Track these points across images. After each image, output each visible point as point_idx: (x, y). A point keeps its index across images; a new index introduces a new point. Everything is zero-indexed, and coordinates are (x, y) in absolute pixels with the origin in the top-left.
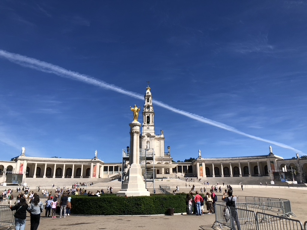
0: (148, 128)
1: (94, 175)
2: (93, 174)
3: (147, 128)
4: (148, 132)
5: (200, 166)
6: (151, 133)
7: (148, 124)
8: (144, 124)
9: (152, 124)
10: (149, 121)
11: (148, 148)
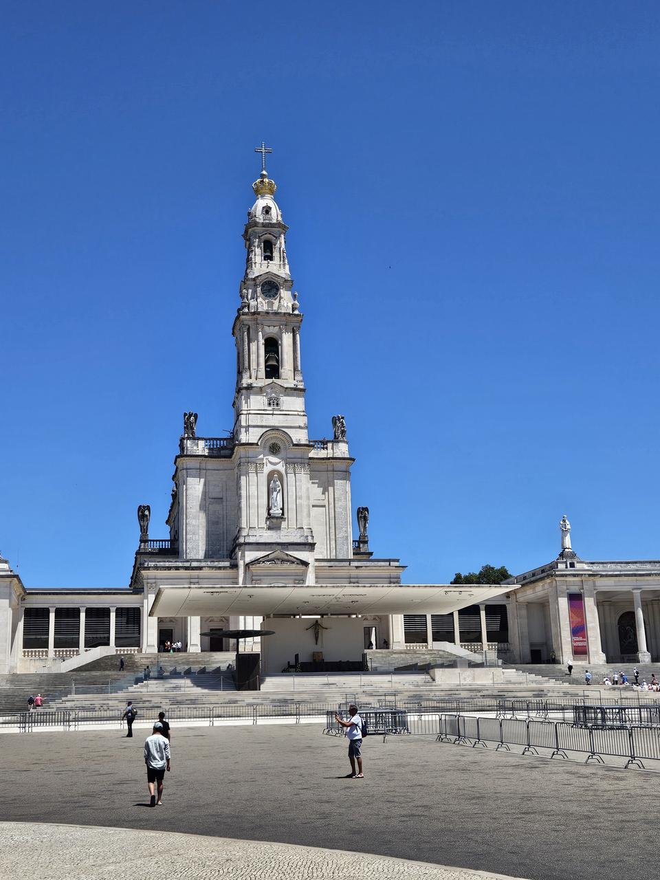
0: (273, 403)
3: (266, 399)
4: (275, 420)
5: (571, 604)
6: (291, 427)
7: (270, 381)
8: (250, 381)
9: (295, 382)
10: (278, 361)
11: (276, 511)
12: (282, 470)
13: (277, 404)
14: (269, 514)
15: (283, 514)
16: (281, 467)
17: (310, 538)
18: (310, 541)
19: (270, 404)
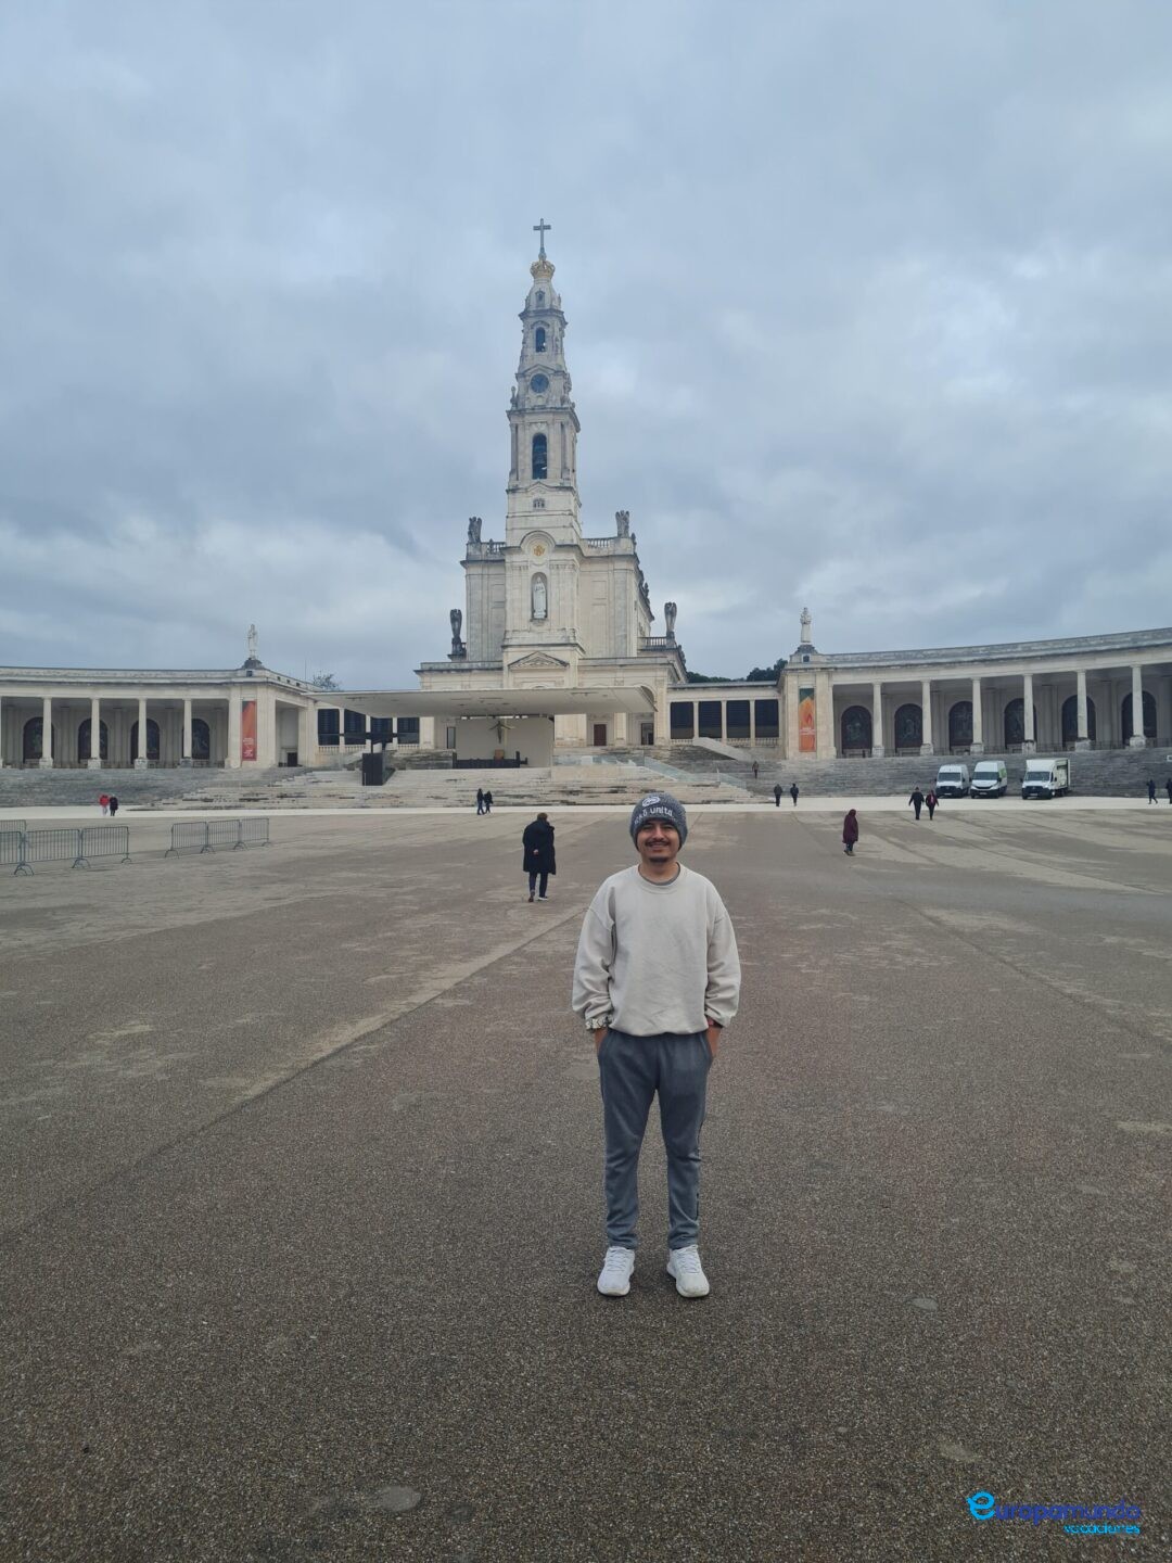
0: (539, 504)
1: (249, 752)
2: (244, 749)
3: (530, 501)
4: (539, 521)
5: (801, 699)
6: (554, 527)
7: (536, 481)
8: (516, 483)
9: (562, 481)
10: (546, 460)
11: (540, 614)
12: (546, 571)
13: (543, 505)
14: (533, 616)
15: (546, 616)
16: (544, 570)
17: (572, 638)
18: (572, 641)
19: (535, 506)
